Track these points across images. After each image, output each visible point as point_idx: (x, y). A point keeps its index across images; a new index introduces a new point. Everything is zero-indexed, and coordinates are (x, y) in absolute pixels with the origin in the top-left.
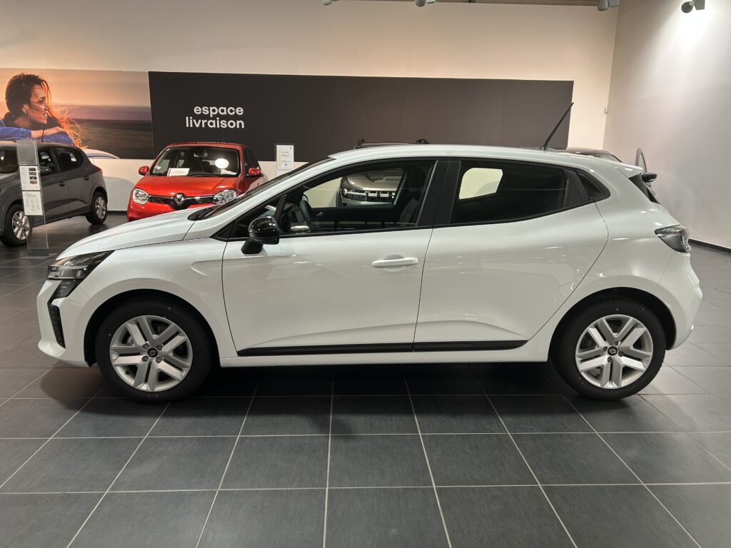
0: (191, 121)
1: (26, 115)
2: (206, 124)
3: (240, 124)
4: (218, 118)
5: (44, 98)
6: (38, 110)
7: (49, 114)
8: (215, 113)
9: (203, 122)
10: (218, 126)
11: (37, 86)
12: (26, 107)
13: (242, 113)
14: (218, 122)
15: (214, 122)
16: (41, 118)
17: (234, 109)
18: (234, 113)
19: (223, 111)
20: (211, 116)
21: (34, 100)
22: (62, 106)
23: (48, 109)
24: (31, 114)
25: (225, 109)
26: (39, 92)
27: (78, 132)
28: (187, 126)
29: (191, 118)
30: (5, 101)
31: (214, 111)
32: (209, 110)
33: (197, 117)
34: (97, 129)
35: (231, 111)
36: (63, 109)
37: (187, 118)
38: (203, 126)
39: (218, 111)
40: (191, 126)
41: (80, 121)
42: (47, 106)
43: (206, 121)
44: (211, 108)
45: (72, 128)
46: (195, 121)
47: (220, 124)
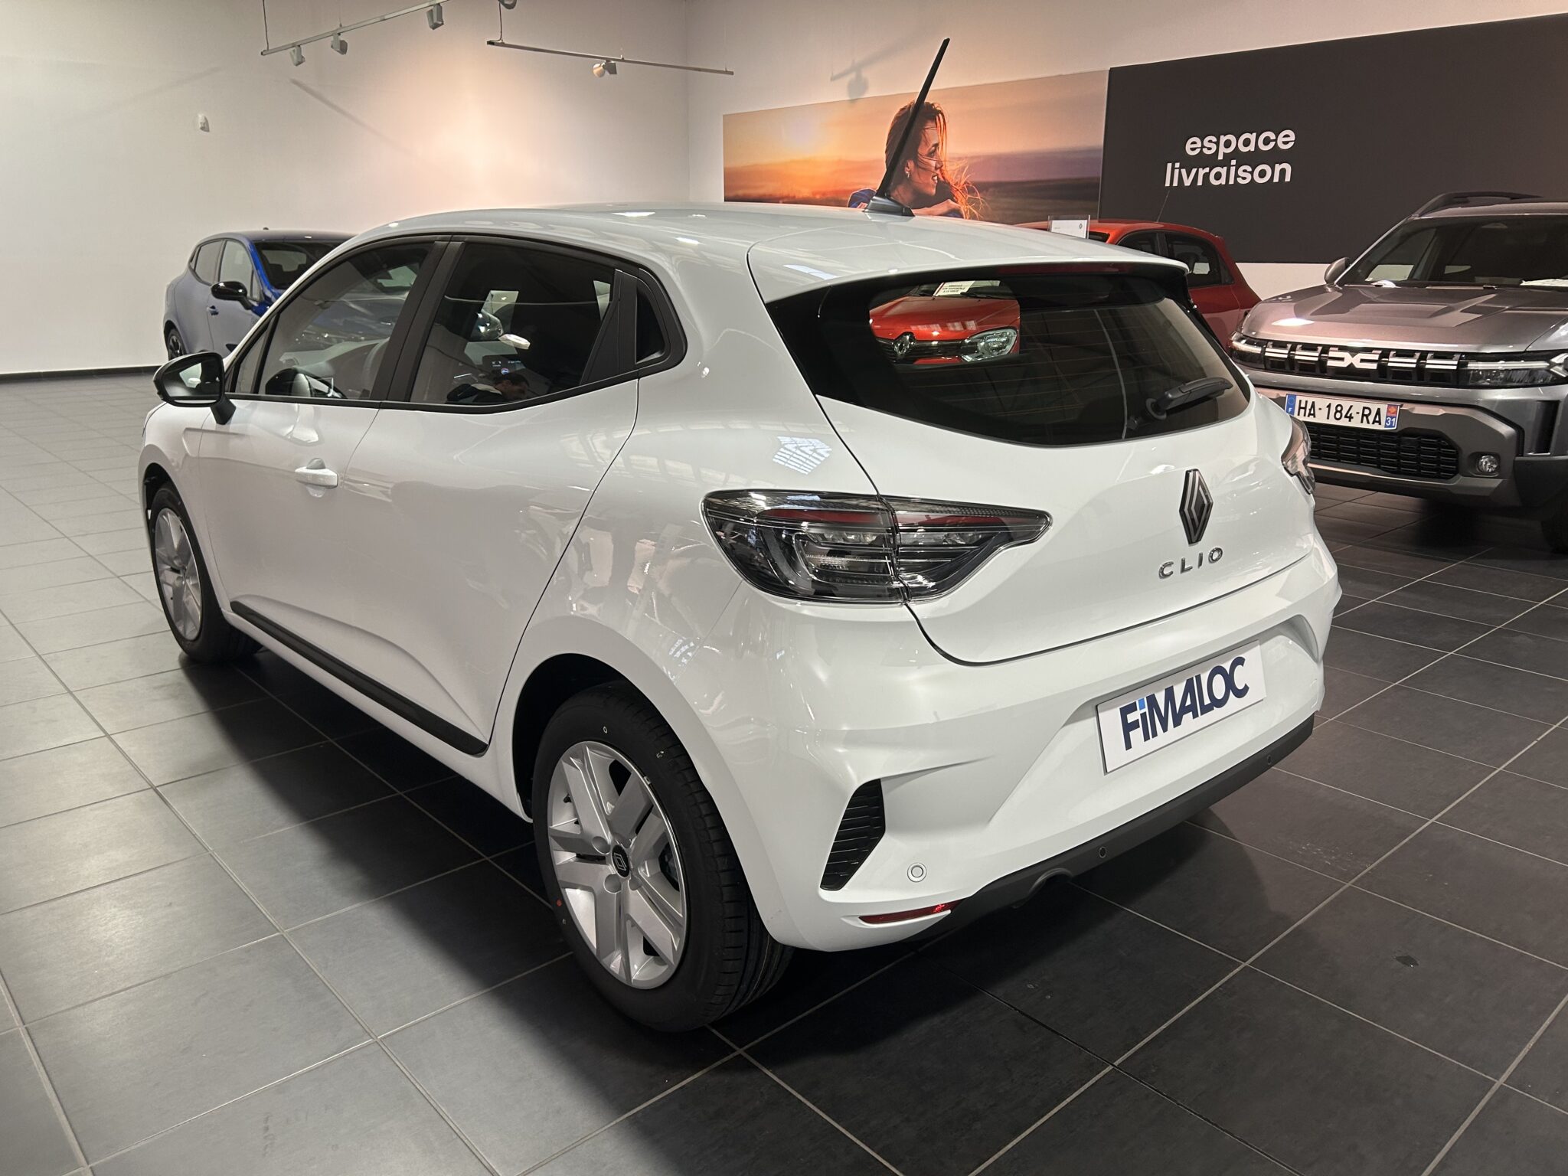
0: (1177, 172)
1: (910, 180)
2: (1206, 176)
3: (1283, 172)
4: (1234, 162)
5: (936, 145)
6: (927, 169)
7: (940, 177)
8: (1229, 150)
9: (1202, 172)
10: (1231, 182)
11: (930, 124)
12: (911, 164)
13: (1291, 145)
14: (1233, 169)
15: (1224, 171)
16: (928, 185)
17: (1272, 136)
18: (1272, 144)
19: (1247, 143)
20: (1220, 157)
21: (923, 150)
22: (960, 159)
23: (939, 168)
24: (916, 178)
25: (1253, 137)
26: (932, 134)
27: (976, 208)
28: (1167, 184)
29: (1177, 165)
30: (884, 156)
31: (1228, 144)
32: (1217, 143)
33: (1190, 163)
34: (1009, 200)
35: (1267, 141)
36: (961, 164)
37: (1169, 165)
38: (1200, 183)
39: (1237, 143)
40: (1175, 184)
41: (983, 187)
42: (939, 161)
43: (1207, 170)
44: (1223, 139)
45: (969, 202)
46: (1184, 171)
47: (1237, 176)
